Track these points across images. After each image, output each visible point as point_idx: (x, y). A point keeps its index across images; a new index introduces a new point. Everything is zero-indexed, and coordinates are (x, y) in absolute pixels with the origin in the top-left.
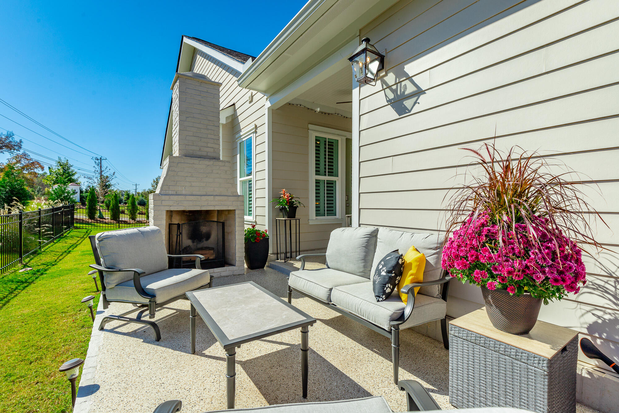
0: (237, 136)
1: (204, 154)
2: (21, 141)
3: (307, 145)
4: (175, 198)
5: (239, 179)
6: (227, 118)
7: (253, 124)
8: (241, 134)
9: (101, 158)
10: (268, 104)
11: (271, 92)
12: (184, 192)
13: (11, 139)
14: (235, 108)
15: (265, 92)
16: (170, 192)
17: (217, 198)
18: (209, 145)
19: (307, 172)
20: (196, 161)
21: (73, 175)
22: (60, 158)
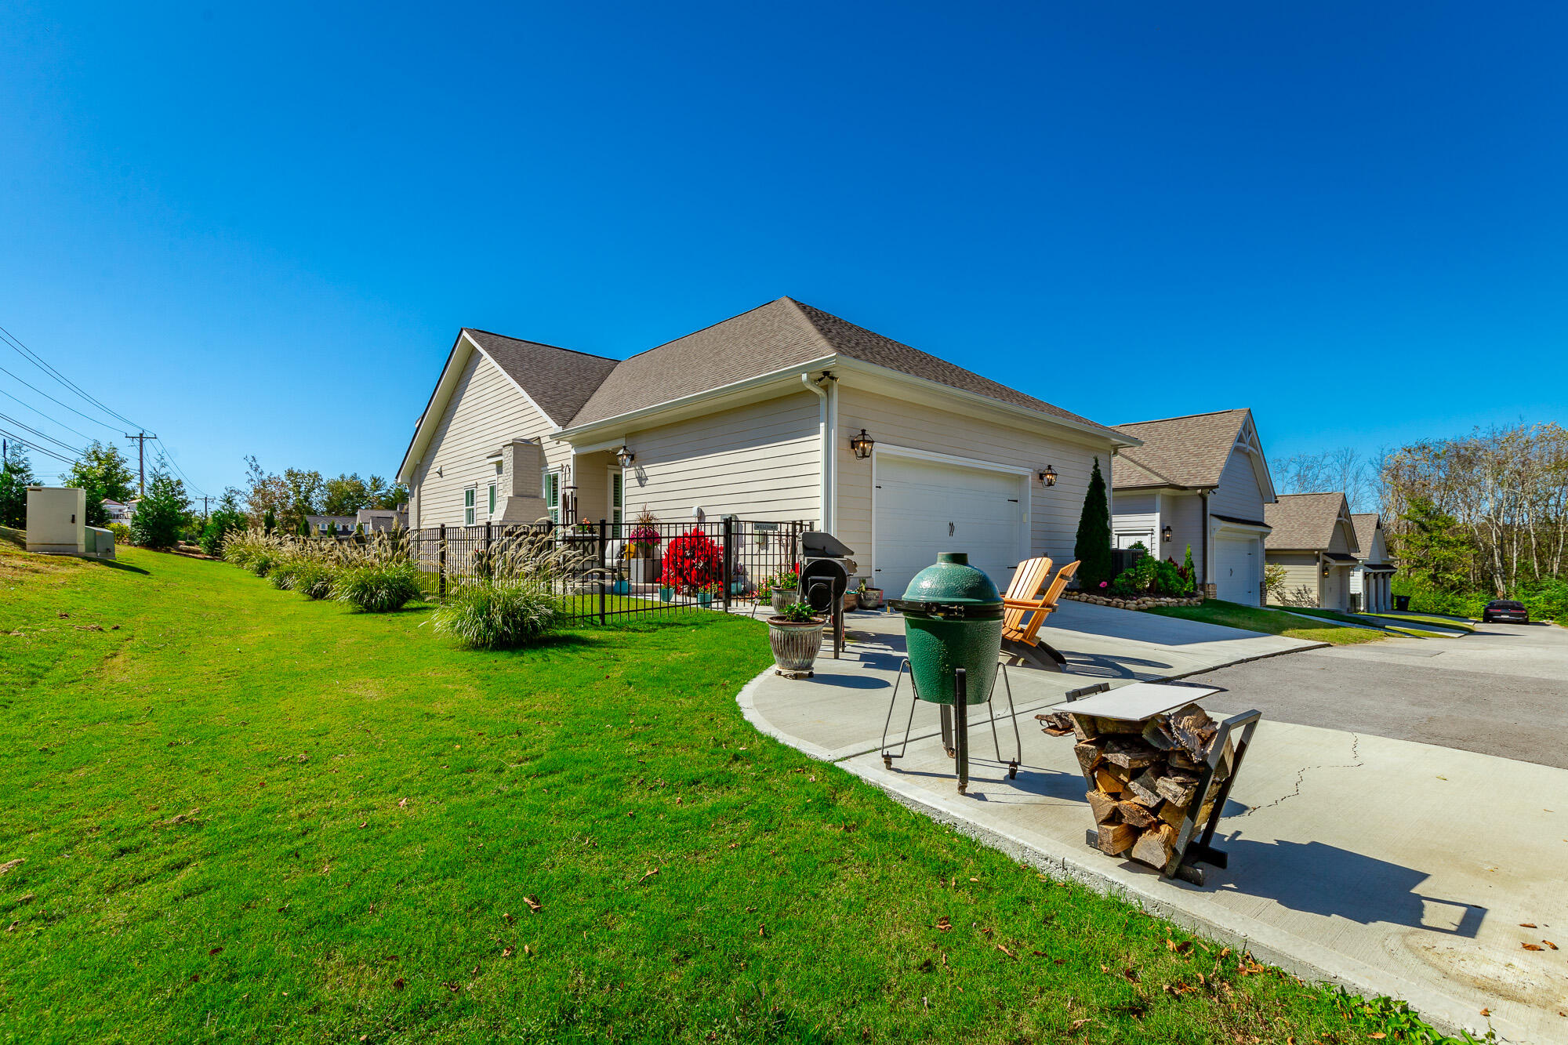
0: (542, 469)
1: (529, 493)
3: (606, 481)
7: (561, 462)
8: (548, 468)
9: (141, 434)
10: (573, 452)
11: (575, 444)
12: (516, 520)
14: (540, 441)
15: (570, 442)
18: (532, 488)
19: (605, 504)
20: (524, 499)
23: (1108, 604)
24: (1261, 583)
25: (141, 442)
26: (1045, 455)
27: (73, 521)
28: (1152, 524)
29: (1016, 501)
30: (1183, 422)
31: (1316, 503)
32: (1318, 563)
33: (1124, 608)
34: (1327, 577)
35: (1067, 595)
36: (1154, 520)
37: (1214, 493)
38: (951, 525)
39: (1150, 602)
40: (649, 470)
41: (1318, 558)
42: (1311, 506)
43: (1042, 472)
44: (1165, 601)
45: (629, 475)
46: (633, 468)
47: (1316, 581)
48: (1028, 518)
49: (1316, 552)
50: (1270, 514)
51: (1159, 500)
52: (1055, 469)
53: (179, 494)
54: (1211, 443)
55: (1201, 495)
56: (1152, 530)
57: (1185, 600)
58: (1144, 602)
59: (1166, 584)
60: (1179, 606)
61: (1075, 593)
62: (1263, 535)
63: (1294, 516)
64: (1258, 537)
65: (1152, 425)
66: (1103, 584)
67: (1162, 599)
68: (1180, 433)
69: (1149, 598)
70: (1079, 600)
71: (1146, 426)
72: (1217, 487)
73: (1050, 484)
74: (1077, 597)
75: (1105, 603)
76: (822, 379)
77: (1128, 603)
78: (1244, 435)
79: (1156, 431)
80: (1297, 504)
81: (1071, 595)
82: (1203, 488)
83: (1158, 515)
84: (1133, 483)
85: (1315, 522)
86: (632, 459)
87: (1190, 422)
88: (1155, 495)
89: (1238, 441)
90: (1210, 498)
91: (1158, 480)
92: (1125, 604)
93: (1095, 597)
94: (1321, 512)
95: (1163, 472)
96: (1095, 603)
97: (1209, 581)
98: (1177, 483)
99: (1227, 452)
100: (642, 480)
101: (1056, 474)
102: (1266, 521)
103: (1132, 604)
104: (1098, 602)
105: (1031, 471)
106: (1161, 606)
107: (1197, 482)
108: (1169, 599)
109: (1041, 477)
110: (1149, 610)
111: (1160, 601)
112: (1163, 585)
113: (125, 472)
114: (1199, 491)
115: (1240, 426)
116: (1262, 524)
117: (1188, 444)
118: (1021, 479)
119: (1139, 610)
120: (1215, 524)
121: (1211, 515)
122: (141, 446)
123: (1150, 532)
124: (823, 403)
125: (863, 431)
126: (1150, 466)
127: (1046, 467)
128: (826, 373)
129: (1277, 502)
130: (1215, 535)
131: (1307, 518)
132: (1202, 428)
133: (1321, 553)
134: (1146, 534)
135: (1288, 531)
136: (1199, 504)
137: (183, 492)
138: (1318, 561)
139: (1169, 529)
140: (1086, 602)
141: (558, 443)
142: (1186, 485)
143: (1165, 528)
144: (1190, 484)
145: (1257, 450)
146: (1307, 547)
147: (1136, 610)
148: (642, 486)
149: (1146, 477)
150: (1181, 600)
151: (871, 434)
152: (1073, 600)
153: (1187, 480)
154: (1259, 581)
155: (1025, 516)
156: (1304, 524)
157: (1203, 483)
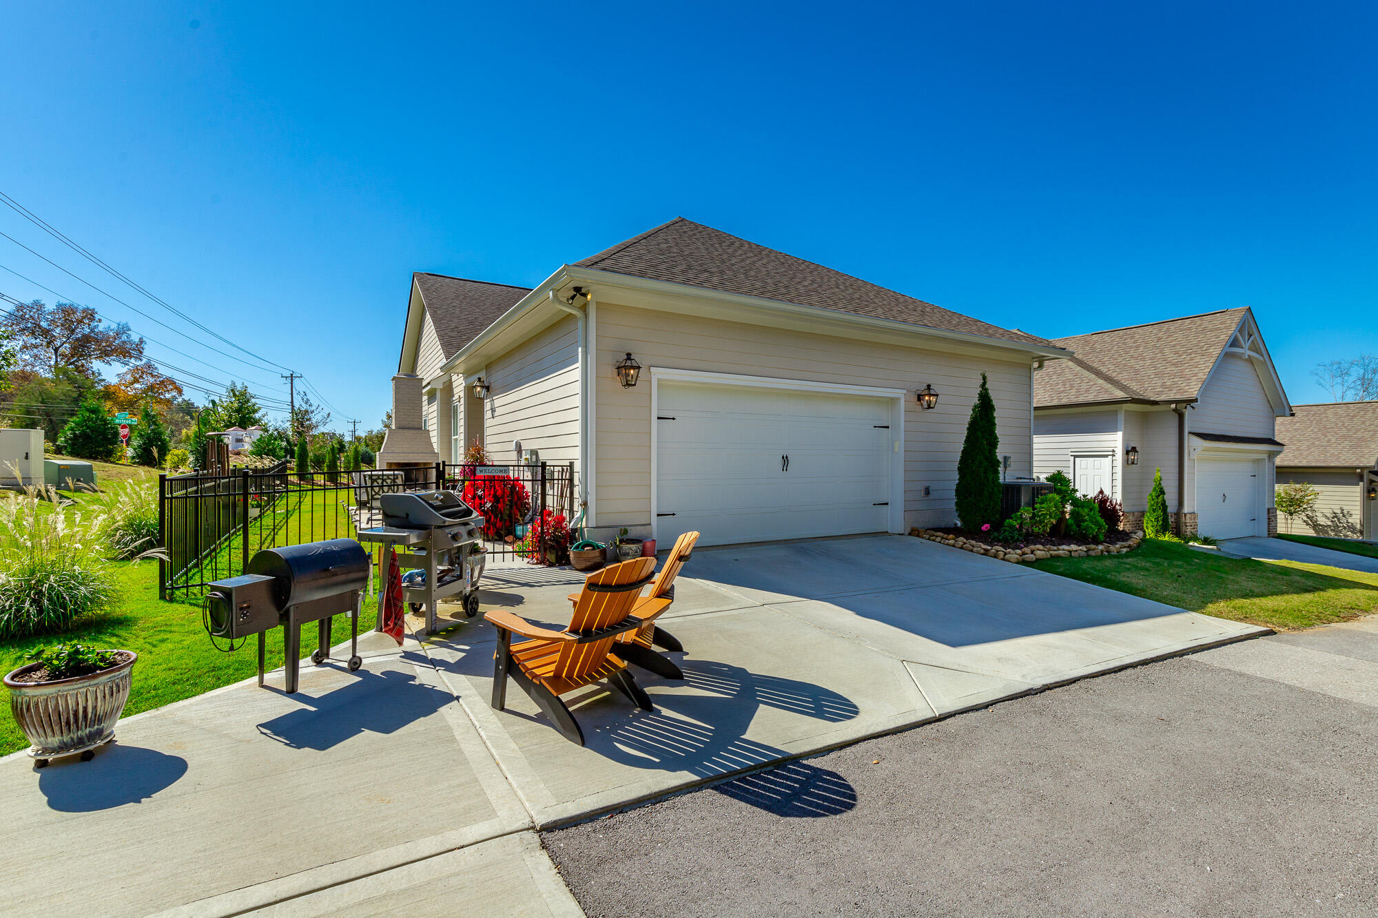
1: (411, 426)
2: (141, 341)
4: (391, 455)
5: (453, 437)
6: (444, 383)
7: (459, 392)
9: (292, 375)
10: (464, 385)
12: (397, 451)
13: (124, 338)
16: (389, 451)
17: (420, 455)
18: (416, 420)
20: (406, 431)
21: (255, 411)
22: (233, 383)
23: (986, 553)
24: (1269, 510)
25: (292, 380)
26: (922, 373)
27: (27, 457)
28: (1112, 444)
29: (888, 427)
30: (1166, 325)
31: (1362, 413)
32: (1361, 483)
33: (1003, 559)
34: (1373, 499)
35: (942, 538)
36: (1115, 441)
37: (1193, 408)
38: (785, 459)
39: (1040, 551)
40: (499, 401)
41: (1361, 478)
42: (1354, 416)
43: (919, 392)
44: (1064, 549)
45: (488, 406)
46: (489, 400)
47: (1358, 503)
48: (899, 446)
49: (1359, 471)
50: (1282, 428)
51: (1121, 417)
52: (936, 388)
53: (307, 420)
54: (1195, 349)
55: (1175, 410)
56: (1113, 451)
57: (1101, 547)
58: (1032, 552)
59: (1079, 526)
60: (1088, 556)
61: (951, 536)
62: (1272, 455)
63: (1332, 428)
64: (1265, 456)
65: (1128, 332)
66: (985, 527)
67: (1061, 547)
68: (1159, 339)
69: (1041, 547)
70: (954, 546)
71: (1121, 333)
72: (1196, 400)
73: (929, 407)
74: (952, 542)
75: (982, 551)
76: (575, 296)
77: (1009, 553)
78: (1239, 335)
79: (1132, 338)
80: (1336, 414)
81: (946, 539)
82: (1177, 402)
83: (1119, 436)
84: (1090, 398)
85: (1360, 434)
86: (488, 388)
87: (1173, 326)
88: (1116, 411)
89: (1232, 345)
90: (1188, 413)
91: (1119, 394)
92: (1005, 554)
93: (973, 542)
94: (1367, 423)
95: (1134, 386)
96: (972, 551)
97: (1186, 509)
98: (1146, 398)
99: (1213, 360)
100: (493, 410)
101: (937, 395)
102: (1277, 439)
103: (1014, 554)
104: (975, 549)
105: (905, 391)
106: (1058, 557)
107: (1172, 396)
108: (1073, 547)
109: (920, 398)
110: (1038, 564)
111: (1059, 549)
112: (1074, 527)
113: (254, 405)
114: (1173, 406)
115: (1234, 327)
116: (1271, 441)
117: (1167, 351)
118: (893, 401)
119: (1024, 563)
120: (1193, 443)
121: (1190, 433)
122: (292, 383)
123: (1111, 453)
124: (580, 324)
125: (629, 355)
126: (1119, 377)
127: (925, 386)
128: (578, 290)
129: (1293, 415)
130: (1195, 456)
131: (1349, 430)
132: (1187, 332)
133: (1366, 472)
134: (1107, 456)
135: (1322, 446)
136: (1176, 418)
137: (310, 419)
138: (1362, 480)
139: (1134, 449)
140: (962, 548)
141: (458, 376)
142: (1157, 399)
143: (1130, 449)
144: (1163, 398)
145: (1262, 356)
146: (1347, 464)
147: (1017, 563)
148: (493, 417)
149: (1106, 391)
150: (1093, 546)
151: (638, 358)
152: (947, 544)
153: (1158, 393)
154: (1267, 507)
155: (897, 444)
156: (1345, 437)
157: (1178, 397)
